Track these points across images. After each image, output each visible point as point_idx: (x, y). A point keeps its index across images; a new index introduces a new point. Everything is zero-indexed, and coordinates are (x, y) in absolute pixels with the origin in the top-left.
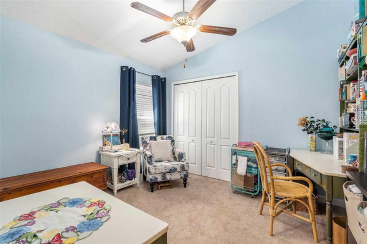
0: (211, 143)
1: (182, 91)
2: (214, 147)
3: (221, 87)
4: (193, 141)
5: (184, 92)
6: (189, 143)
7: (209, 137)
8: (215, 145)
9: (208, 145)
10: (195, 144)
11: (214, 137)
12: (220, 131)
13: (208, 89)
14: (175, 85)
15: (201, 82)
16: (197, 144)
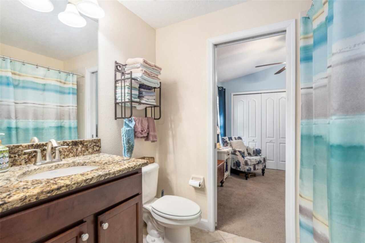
0: (271, 142)
1: (242, 100)
2: (274, 145)
3: (279, 99)
4: (253, 140)
5: (243, 101)
6: (249, 142)
7: (268, 137)
8: (274, 143)
9: (267, 144)
10: (255, 143)
11: (273, 137)
12: (278, 133)
13: (267, 101)
14: (234, 95)
15: (260, 94)
16: (257, 143)
